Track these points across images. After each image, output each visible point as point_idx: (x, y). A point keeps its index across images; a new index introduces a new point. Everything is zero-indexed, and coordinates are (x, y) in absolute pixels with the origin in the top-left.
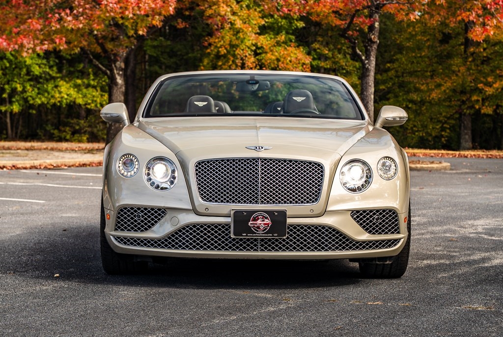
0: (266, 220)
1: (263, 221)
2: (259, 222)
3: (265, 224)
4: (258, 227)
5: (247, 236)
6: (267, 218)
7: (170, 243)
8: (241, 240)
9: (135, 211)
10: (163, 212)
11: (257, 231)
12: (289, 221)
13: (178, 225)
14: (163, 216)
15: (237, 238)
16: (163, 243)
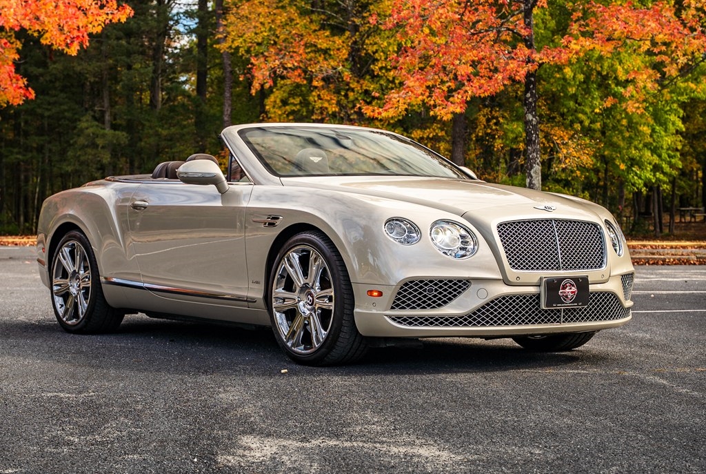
0: (573, 288)
1: (570, 289)
2: (567, 290)
3: (572, 292)
4: (567, 296)
5: (557, 306)
6: (573, 286)
7: (475, 320)
8: (552, 311)
9: (426, 284)
10: (465, 284)
11: (565, 300)
12: (592, 288)
13: (487, 298)
14: (465, 289)
15: (549, 310)
16: (466, 320)
